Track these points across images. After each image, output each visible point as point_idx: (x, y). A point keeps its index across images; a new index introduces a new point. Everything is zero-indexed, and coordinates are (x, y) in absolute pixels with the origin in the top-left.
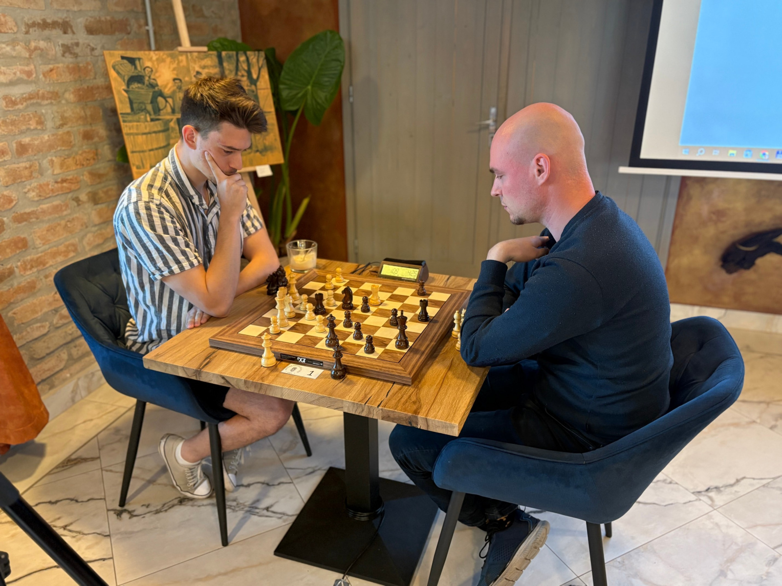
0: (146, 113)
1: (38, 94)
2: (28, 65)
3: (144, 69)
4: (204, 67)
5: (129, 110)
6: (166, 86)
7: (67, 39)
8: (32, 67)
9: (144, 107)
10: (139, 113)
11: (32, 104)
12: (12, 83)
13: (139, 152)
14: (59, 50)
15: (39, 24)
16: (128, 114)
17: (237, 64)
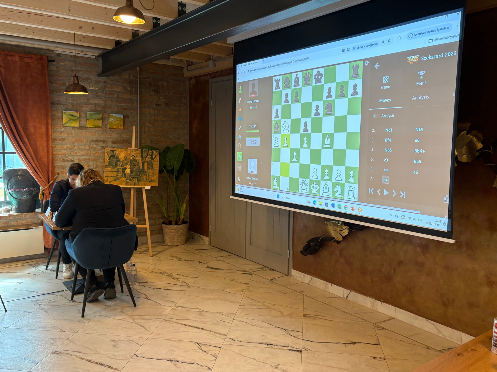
1: (89, 159)
2: (88, 151)
3: (116, 154)
4: (135, 154)
5: (108, 165)
6: (121, 159)
7: (104, 145)
8: (89, 152)
11: (87, 162)
12: (81, 156)
13: (108, 177)
14: (100, 148)
15: (95, 141)
16: (107, 166)
17: (148, 153)
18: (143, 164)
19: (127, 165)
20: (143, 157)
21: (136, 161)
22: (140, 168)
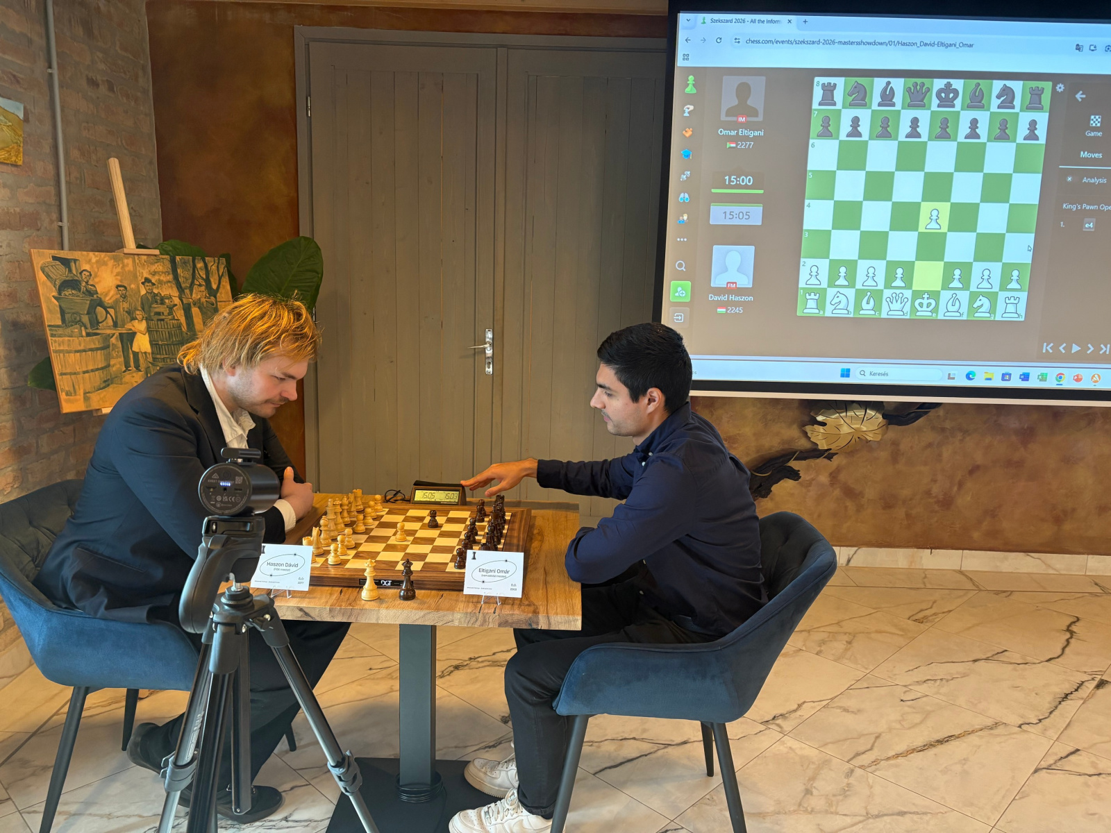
0: (81, 327)
3: (81, 273)
4: (154, 273)
5: (59, 322)
9: (78, 319)
10: (72, 326)
13: (71, 374)
16: (58, 326)
17: (194, 271)
18: (187, 310)
19: (133, 319)
20: (183, 286)
21: (162, 303)
22: (179, 326)
